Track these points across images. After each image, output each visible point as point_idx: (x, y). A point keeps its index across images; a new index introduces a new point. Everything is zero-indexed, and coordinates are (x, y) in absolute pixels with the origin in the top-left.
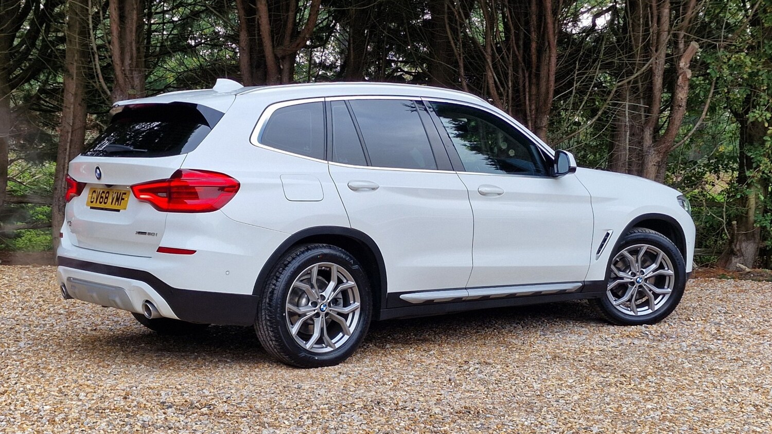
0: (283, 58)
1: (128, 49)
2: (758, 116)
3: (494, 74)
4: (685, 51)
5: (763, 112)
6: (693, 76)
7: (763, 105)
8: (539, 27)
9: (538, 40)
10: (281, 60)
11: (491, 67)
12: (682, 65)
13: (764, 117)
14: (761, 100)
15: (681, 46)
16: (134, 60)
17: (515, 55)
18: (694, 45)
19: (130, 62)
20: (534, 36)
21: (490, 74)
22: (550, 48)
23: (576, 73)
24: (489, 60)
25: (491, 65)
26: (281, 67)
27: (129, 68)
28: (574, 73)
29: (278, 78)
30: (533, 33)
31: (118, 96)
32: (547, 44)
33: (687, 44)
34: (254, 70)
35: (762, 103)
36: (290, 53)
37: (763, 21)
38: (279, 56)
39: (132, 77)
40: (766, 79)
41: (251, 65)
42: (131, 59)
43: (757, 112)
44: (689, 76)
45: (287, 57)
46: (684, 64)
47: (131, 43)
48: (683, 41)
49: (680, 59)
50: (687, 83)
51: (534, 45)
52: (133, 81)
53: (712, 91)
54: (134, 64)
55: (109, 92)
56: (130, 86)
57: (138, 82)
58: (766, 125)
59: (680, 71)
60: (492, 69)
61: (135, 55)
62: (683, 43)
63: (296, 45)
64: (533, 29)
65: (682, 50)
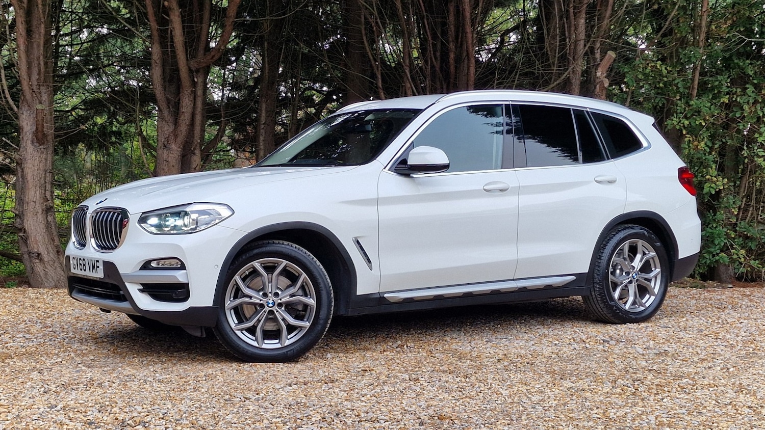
0: (198, 71)
1: (35, 64)
2: (676, 123)
3: (413, 86)
4: (601, 60)
5: (681, 119)
6: (610, 85)
7: (680, 113)
8: (457, 37)
9: (456, 50)
10: (195, 73)
11: (410, 78)
12: (599, 74)
13: (682, 125)
14: (678, 108)
15: (598, 56)
16: (42, 75)
17: (433, 67)
18: (611, 54)
19: (38, 77)
20: (452, 46)
21: (409, 85)
22: (468, 57)
23: (496, 82)
24: (407, 71)
25: (409, 75)
26: (196, 80)
27: (36, 83)
28: (494, 82)
29: (192, 91)
30: (451, 43)
31: (25, 112)
32: (465, 54)
33: (604, 53)
34: (167, 84)
35: (679, 111)
36: (204, 65)
37: (676, 31)
38: (193, 69)
39: (40, 93)
40: (682, 88)
41: (164, 79)
42: (39, 74)
43: (675, 119)
44: (606, 85)
45: (201, 70)
46: (600, 73)
47: (38, 58)
48: (599, 51)
49: (596, 69)
50: (605, 92)
51: (452, 56)
52: (41, 96)
53: (629, 100)
54: (42, 79)
55: (15, 109)
56: (38, 101)
57: (46, 97)
58: (684, 132)
59: (598, 80)
60: (410, 80)
61: (43, 70)
62: (599, 53)
63: (211, 57)
64: (451, 39)
65: (598, 60)
